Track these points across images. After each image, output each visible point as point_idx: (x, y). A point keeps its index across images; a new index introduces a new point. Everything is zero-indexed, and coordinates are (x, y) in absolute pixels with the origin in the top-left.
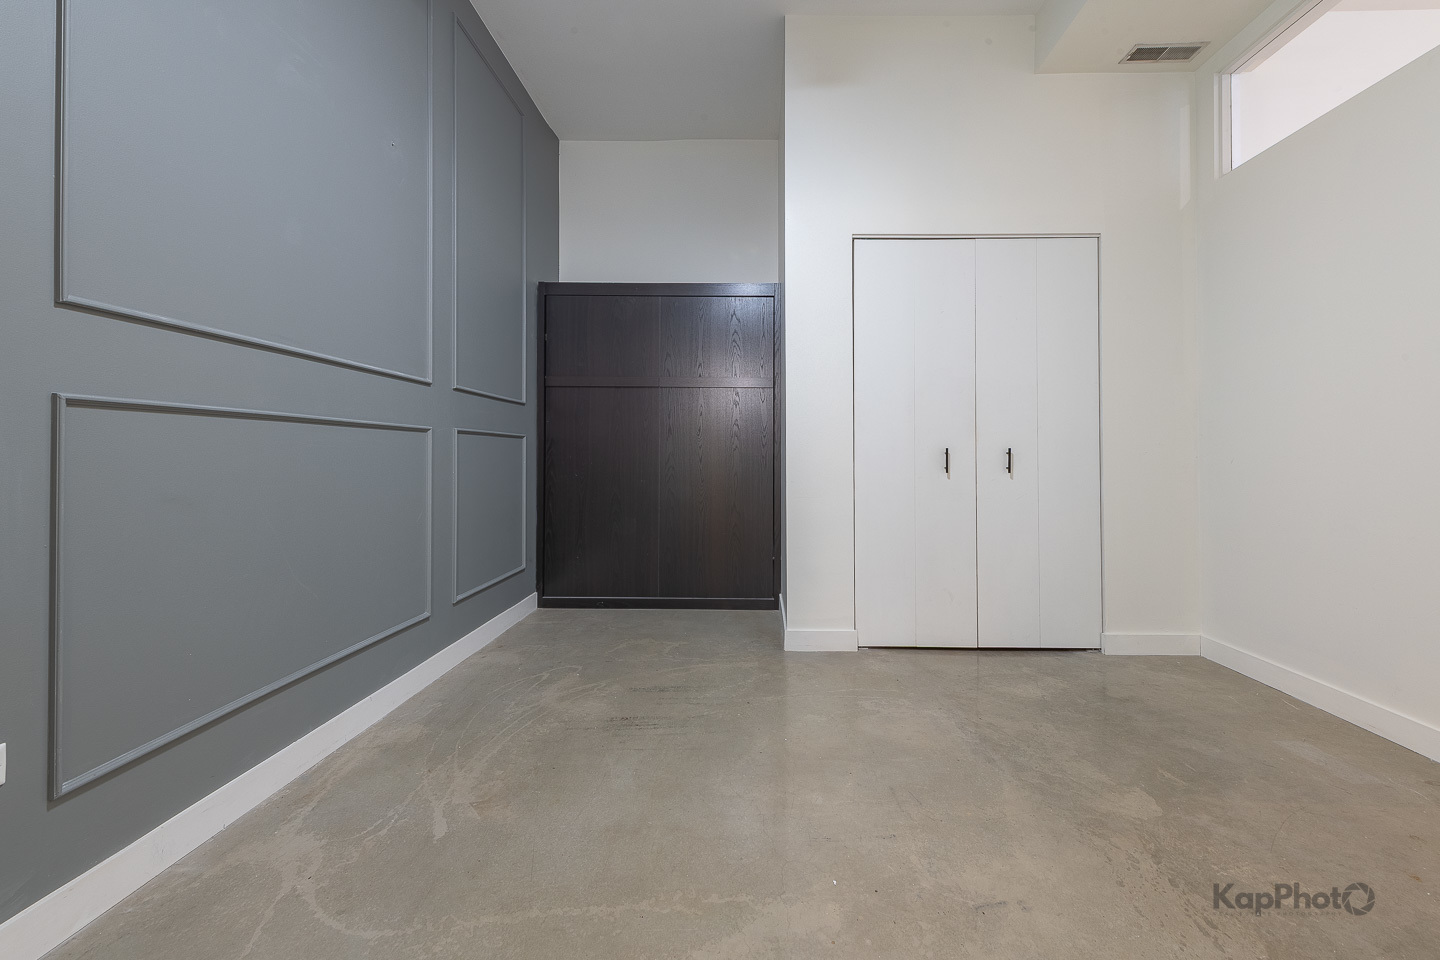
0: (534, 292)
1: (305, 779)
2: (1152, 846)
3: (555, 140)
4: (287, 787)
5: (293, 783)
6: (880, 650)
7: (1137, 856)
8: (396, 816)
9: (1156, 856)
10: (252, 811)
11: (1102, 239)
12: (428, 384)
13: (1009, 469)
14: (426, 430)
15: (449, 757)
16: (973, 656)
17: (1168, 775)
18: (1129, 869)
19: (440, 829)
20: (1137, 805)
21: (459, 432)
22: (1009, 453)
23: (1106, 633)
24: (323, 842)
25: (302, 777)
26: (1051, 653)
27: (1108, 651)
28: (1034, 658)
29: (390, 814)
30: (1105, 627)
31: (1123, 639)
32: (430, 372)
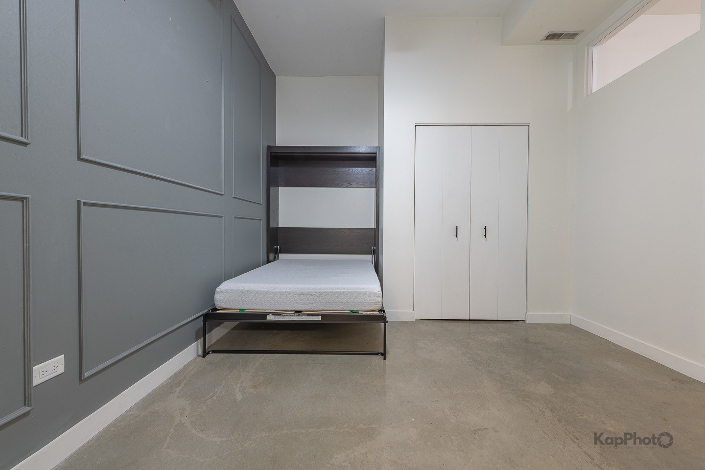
0: (265, 150)
1: (176, 375)
2: (550, 406)
3: (274, 76)
4: (169, 379)
5: (171, 377)
6: (425, 321)
7: (543, 410)
8: (219, 392)
9: (552, 410)
10: (156, 389)
11: (530, 126)
12: (222, 195)
13: (485, 236)
14: (221, 217)
15: (238, 366)
16: (467, 324)
17: (556, 376)
18: (540, 415)
19: (239, 397)
20: (543, 389)
21: (235, 218)
22: (485, 228)
23: (528, 313)
24: (190, 402)
25: (175, 374)
26: (503, 322)
27: (529, 321)
28: (495, 325)
29: (216, 390)
30: (528, 310)
31: (536, 315)
32: (223, 189)
